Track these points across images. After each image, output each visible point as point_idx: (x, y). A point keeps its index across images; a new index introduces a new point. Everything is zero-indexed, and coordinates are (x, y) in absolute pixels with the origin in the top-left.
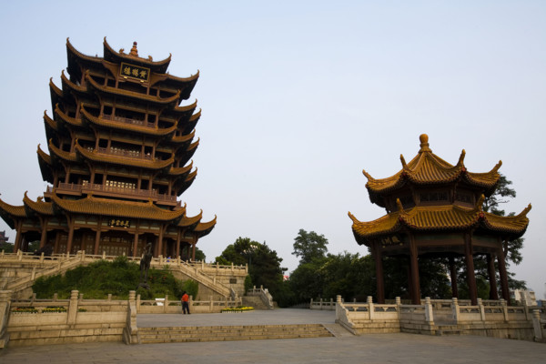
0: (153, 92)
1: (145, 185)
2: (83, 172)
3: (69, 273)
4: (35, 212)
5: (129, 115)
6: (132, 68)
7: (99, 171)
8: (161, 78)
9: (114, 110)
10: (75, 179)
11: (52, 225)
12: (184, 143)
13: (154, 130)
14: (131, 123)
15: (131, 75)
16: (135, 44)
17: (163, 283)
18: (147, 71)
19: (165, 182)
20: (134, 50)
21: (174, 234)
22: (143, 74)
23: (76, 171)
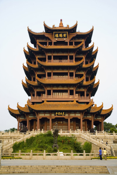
0: (71, 44)
1: (72, 93)
2: (42, 90)
3: (27, 140)
4: (22, 112)
5: (61, 58)
6: (59, 34)
7: (49, 89)
8: (74, 35)
9: (52, 57)
10: (39, 94)
11: (31, 117)
12: (90, 67)
13: (73, 63)
14: (62, 62)
15: (59, 37)
16: (61, 20)
17: (68, 144)
18: (66, 33)
19: (82, 90)
20: (61, 24)
21: (90, 117)
22: (65, 35)
23: (39, 90)
